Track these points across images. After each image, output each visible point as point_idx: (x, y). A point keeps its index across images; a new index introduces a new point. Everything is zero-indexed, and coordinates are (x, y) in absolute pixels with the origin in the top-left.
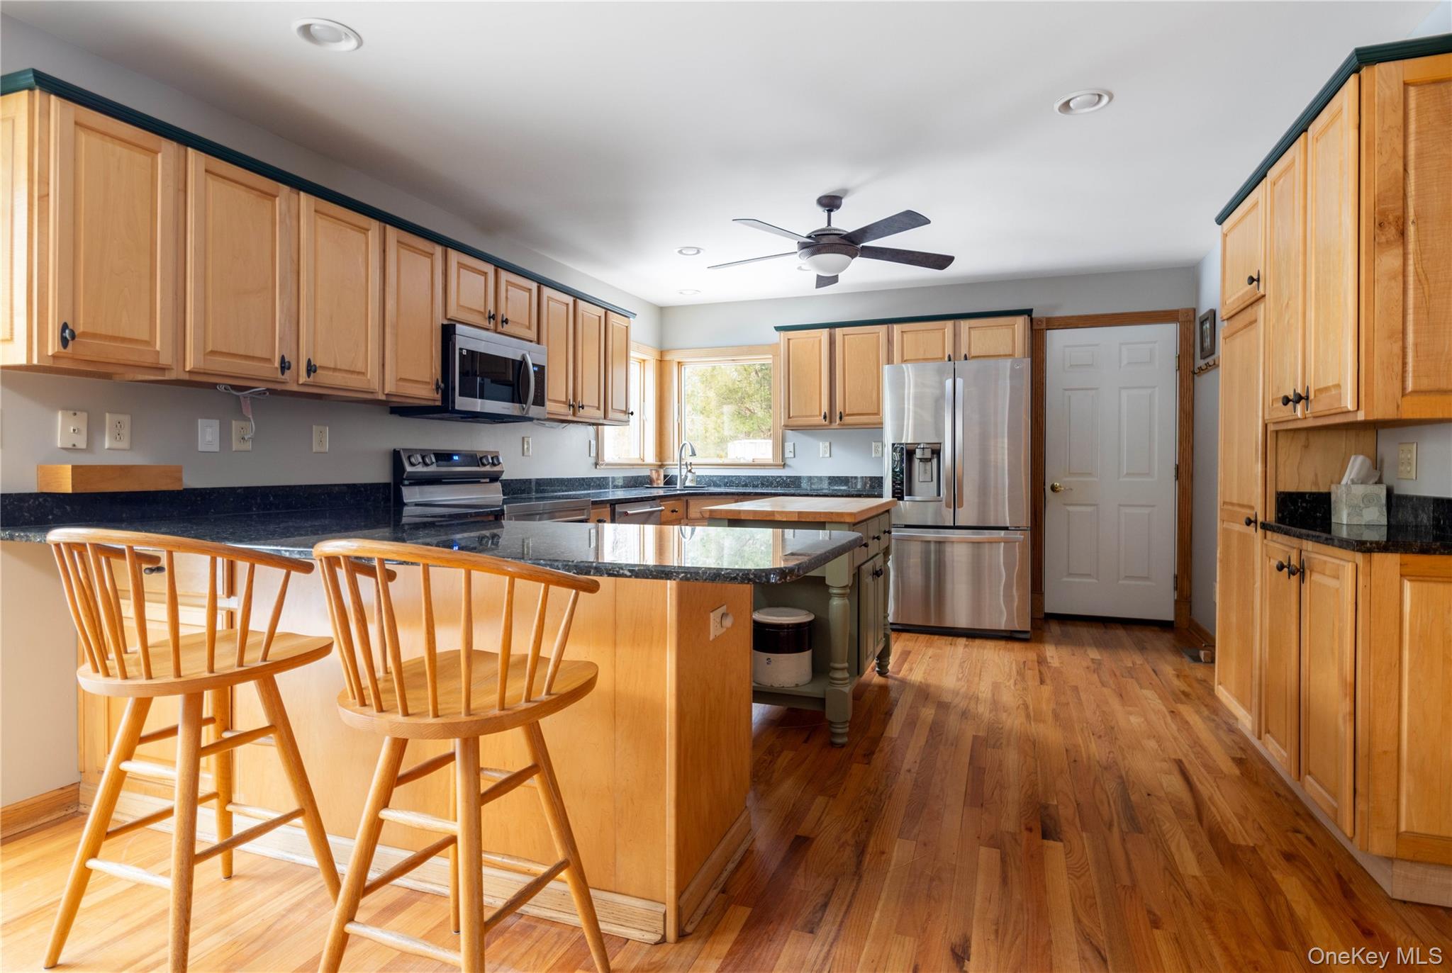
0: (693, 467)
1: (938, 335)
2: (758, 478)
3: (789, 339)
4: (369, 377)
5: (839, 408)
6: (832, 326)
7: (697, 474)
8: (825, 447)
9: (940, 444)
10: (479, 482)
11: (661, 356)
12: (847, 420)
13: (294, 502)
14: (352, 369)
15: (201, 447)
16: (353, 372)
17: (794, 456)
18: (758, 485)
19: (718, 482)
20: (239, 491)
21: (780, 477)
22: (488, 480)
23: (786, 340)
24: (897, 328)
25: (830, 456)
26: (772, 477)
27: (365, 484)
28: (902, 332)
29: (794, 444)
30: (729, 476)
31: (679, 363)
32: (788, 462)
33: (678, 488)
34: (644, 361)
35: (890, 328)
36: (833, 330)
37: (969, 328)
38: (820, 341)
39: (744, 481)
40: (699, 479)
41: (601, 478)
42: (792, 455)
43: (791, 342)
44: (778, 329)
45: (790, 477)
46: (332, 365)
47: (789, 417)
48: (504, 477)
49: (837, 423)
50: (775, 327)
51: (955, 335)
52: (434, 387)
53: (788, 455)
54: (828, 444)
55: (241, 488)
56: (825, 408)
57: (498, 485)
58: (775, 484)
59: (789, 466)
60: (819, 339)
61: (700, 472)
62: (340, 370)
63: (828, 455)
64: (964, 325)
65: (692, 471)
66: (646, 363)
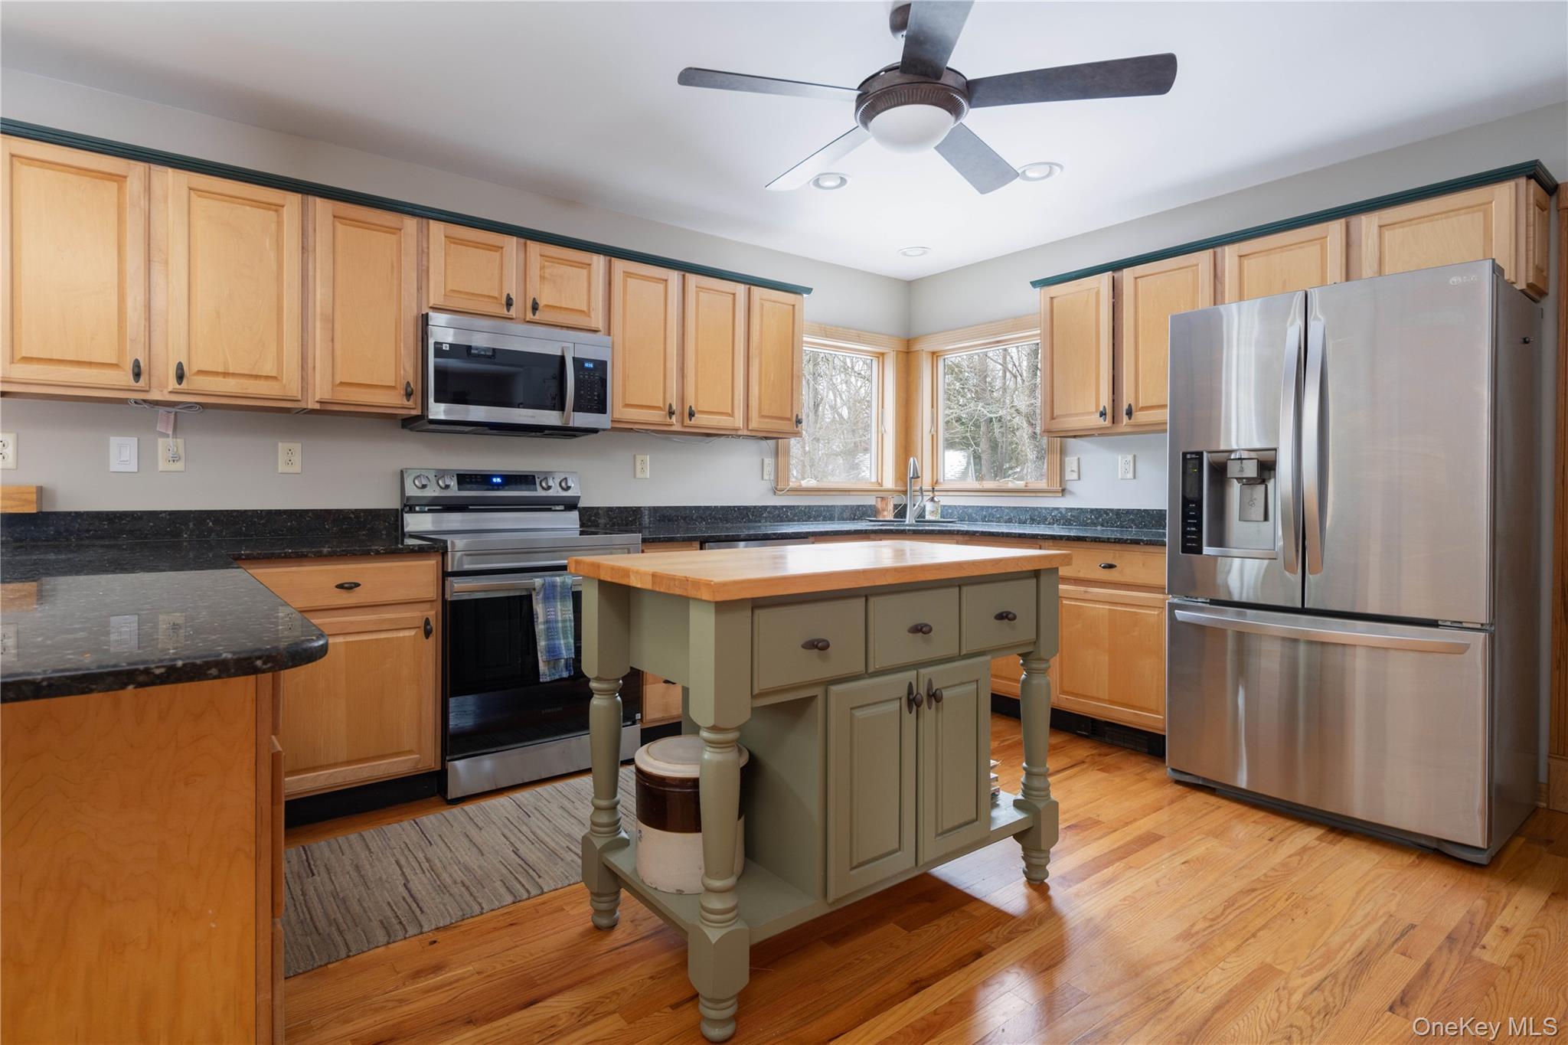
0: (936, 493)
1: (1314, 250)
2: (1026, 510)
3: (1052, 298)
4: (284, 382)
5: (1127, 398)
6: (1117, 267)
7: (942, 503)
8: (1127, 462)
9: (1275, 450)
10: (550, 510)
11: (908, 347)
12: (1140, 417)
13: (244, 529)
14: (254, 373)
15: (115, 466)
16: (257, 377)
17: (1079, 478)
18: (1026, 520)
19: (974, 515)
20: (163, 515)
21: (1057, 509)
22: (561, 507)
23: (1048, 299)
24: (1230, 252)
25: (1135, 478)
26: (1046, 508)
27: (356, 510)
28: (1240, 256)
29: (1079, 459)
30: (988, 507)
31: (933, 353)
32: (1069, 486)
33: (907, 522)
34: (883, 354)
35: (1219, 256)
36: (1117, 275)
37: (1381, 227)
38: (1098, 294)
39: (1008, 514)
40: (946, 511)
41: (783, 507)
42: (1075, 476)
43: (1055, 300)
44: (1034, 284)
45: (1072, 510)
46: (221, 369)
47: (1053, 418)
48: (580, 505)
49: (1124, 423)
50: (1031, 283)
51: (1348, 245)
52: (403, 392)
53: (1070, 476)
54: (1130, 458)
55: (165, 512)
56: (1105, 401)
57: (575, 514)
58: (1049, 519)
59: (1071, 493)
60: (1096, 290)
61: (945, 501)
62: (234, 375)
63: (1130, 475)
64: (1367, 224)
65: (936, 499)
66: (885, 356)
